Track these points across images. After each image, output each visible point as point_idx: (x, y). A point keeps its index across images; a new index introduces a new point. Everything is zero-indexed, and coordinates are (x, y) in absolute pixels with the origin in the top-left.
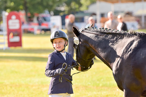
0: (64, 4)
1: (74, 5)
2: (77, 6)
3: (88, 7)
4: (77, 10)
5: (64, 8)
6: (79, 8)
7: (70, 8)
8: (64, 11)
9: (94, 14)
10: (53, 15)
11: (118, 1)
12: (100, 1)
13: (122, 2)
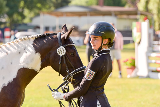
0: (6, 15)
1: (16, 17)
2: (20, 18)
3: (31, 19)
4: (20, 22)
5: (5, 20)
6: (21, 20)
7: (12, 20)
8: (5, 23)
9: (38, 27)
11: (62, 14)
12: (44, 13)
13: (67, 16)
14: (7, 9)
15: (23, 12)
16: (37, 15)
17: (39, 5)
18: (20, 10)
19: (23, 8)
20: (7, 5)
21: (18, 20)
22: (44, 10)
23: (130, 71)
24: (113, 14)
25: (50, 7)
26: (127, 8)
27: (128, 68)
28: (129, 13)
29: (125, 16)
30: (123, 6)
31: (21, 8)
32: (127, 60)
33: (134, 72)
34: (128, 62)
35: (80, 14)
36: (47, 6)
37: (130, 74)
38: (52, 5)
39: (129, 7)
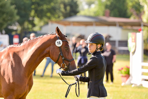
0: (17, 23)
1: (26, 24)
2: (30, 26)
3: (41, 27)
4: (30, 30)
5: (16, 27)
6: (32, 28)
7: (23, 28)
8: (16, 31)
10: (5, 33)
11: (70, 24)
12: (52, 22)
13: (74, 25)
14: (17, 18)
15: (33, 20)
16: (47, 24)
17: (49, 14)
18: (31, 19)
19: (34, 17)
20: (18, 14)
21: (28, 28)
22: (53, 19)
23: (125, 79)
24: (118, 24)
25: (59, 17)
26: (132, 19)
27: (122, 76)
28: (133, 24)
29: (129, 27)
30: (128, 17)
31: (31, 17)
32: (122, 69)
33: (128, 80)
34: (123, 71)
35: (86, 24)
36: (56, 16)
37: (125, 82)
38: (61, 14)
39: (135, 18)
